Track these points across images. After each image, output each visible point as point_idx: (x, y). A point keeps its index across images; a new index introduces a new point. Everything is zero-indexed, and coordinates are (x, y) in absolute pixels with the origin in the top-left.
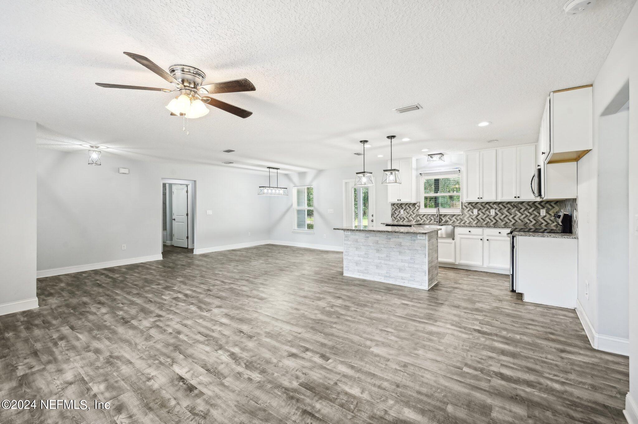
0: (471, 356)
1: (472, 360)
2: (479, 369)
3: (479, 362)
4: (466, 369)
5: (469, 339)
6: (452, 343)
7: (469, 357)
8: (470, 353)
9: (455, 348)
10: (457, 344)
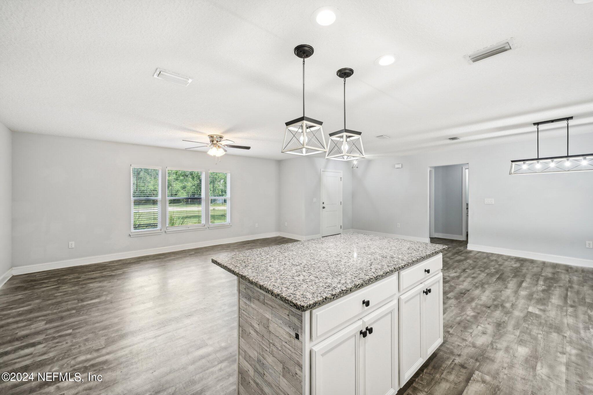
0: (67, 343)
1: (65, 340)
2: (57, 338)
3: (58, 342)
4: (70, 331)
5: (75, 358)
6: (93, 342)
7: (69, 341)
8: (70, 344)
9: (87, 340)
10: (87, 344)
